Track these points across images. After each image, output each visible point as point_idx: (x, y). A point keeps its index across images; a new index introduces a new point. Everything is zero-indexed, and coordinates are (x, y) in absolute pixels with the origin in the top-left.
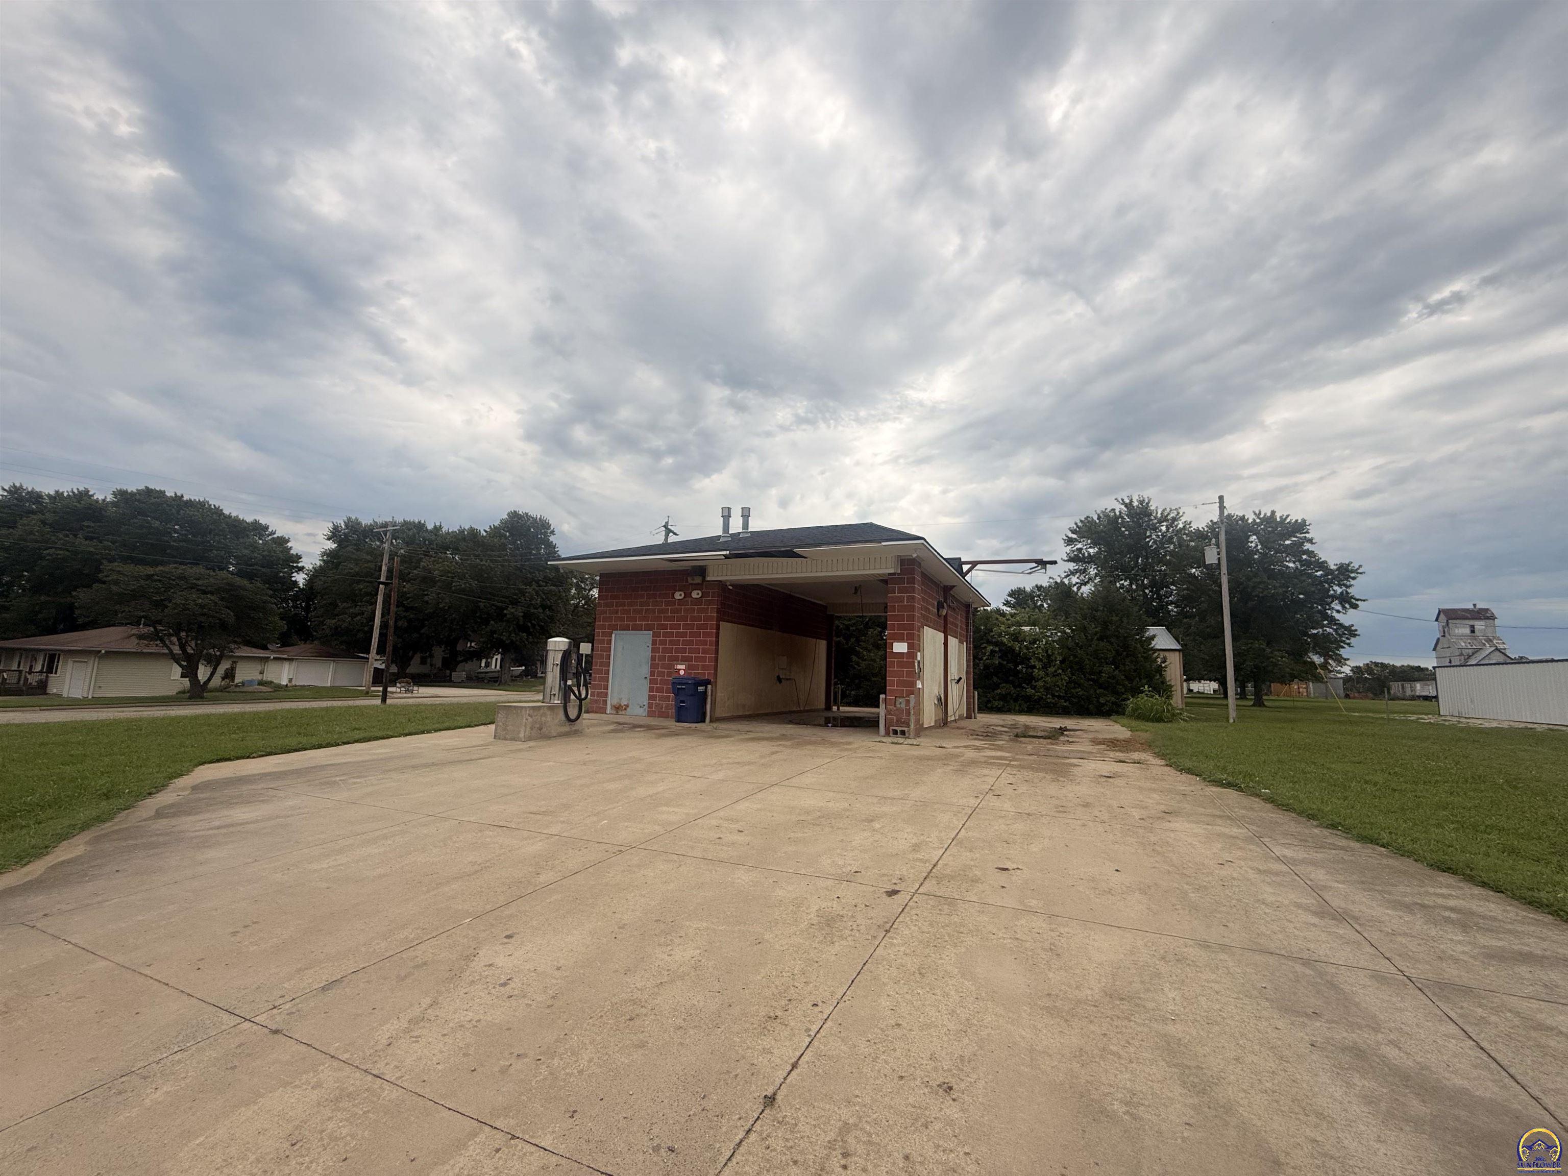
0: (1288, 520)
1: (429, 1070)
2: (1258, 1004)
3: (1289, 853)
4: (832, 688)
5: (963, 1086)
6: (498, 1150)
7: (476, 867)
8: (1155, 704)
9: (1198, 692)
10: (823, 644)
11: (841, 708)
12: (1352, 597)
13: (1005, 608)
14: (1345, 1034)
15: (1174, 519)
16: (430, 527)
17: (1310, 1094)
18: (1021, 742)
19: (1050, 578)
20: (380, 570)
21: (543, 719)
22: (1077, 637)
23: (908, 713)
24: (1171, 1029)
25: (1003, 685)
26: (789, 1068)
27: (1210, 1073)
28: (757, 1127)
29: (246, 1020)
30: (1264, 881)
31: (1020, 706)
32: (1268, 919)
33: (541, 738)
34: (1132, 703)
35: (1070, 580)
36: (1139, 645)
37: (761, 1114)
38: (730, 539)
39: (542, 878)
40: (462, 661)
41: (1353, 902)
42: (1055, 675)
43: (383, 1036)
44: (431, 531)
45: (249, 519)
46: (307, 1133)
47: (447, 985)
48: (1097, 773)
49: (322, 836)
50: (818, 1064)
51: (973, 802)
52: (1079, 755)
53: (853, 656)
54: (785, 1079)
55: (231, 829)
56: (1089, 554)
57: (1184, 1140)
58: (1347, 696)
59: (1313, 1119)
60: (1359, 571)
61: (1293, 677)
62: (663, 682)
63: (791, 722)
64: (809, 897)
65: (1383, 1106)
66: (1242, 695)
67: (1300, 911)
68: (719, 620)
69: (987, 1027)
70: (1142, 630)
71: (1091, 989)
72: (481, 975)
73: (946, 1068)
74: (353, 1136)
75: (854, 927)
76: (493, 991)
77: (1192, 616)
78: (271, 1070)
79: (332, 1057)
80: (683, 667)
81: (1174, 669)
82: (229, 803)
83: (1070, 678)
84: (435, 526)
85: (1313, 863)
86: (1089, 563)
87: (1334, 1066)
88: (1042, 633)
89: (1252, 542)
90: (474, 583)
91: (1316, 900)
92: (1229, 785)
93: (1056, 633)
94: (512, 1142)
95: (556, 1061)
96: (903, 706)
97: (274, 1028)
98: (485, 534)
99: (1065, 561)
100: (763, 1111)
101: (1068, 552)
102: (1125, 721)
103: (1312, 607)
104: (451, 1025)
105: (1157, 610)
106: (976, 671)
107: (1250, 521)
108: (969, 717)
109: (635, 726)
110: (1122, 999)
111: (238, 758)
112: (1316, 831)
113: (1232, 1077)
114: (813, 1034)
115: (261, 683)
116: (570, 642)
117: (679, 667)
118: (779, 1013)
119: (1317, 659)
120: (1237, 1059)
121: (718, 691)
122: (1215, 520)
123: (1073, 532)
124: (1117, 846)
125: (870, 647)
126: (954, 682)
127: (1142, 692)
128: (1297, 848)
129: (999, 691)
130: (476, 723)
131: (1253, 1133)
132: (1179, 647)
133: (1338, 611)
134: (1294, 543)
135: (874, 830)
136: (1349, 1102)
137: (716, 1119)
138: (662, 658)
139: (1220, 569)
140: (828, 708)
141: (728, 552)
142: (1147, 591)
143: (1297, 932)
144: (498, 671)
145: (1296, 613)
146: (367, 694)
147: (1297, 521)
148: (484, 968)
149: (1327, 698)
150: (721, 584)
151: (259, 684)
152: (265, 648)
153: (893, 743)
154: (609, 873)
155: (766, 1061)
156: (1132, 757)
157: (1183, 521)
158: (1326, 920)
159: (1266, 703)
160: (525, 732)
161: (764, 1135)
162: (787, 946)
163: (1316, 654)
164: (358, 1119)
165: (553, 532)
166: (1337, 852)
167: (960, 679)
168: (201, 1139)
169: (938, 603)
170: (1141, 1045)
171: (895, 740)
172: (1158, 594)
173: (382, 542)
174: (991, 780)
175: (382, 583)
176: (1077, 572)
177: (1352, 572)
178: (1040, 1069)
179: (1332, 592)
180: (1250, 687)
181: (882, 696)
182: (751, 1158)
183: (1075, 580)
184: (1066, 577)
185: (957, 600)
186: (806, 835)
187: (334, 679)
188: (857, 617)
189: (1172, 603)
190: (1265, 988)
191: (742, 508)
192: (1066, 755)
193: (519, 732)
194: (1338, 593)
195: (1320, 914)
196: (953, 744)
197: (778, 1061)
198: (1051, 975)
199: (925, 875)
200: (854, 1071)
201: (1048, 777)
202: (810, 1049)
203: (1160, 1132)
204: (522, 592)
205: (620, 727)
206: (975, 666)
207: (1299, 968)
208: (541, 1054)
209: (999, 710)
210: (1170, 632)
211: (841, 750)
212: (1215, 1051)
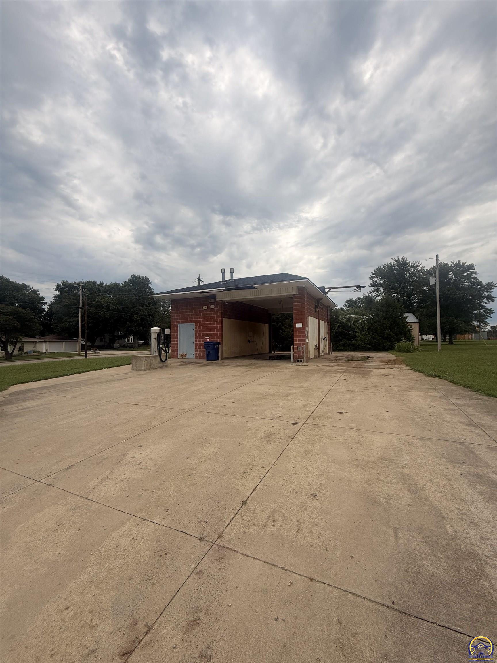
0: (466, 264)
1: (110, 497)
2: (441, 460)
3: (458, 402)
4: (272, 344)
5: (321, 494)
6: (138, 525)
7: (126, 421)
8: (407, 345)
9: (426, 340)
10: (267, 326)
11: (276, 352)
12: (492, 297)
13: (344, 308)
14: (475, 470)
15: (417, 266)
16: (98, 283)
17: (459, 492)
18: (350, 363)
19: (363, 294)
20: (79, 303)
21: (151, 361)
22: (375, 318)
23: (303, 352)
24: (405, 470)
25: (343, 340)
26: (252, 490)
27: (419, 486)
28: (240, 512)
29: (37, 481)
30: (447, 413)
31: (351, 348)
32: (448, 428)
33: (151, 369)
34: (397, 345)
35: (372, 294)
36: (401, 321)
37: (241, 508)
38: (225, 282)
39: (153, 424)
40: (117, 340)
41: (483, 420)
42: (365, 335)
43: (91, 485)
44: (99, 285)
45: (21, 283)
46: (64, 521)
47: (116, 465)
48: (382, 374)
49: (63, 411)
50: (264, 488)
51: (329, 387)
52: (374, 367)
53: (280, 331)
54: (251, 495)
55: (27, 410)
56: (380, 283)
57: (407, 511)
58: (488, 339)
59: (459, 501)
60: (496, 285)
61: (466, 332)
62: (200, 344)
63: (254, 359)
64: (261, 427)
65: (488, 496)
66: (444, 340)
67: (461, 424)
68: (222, 317)
69: (331, 473)
70: (402, 314)
71: (374, 457)
72: (129, 461)
73: (314, 488)
74: (82, 522)
75: (279, 437)
76: (135, 467)
77: (424, 308)
78: (48, 499)
79: (72, 493)
80: (208, 338)
81: (415, 330)
82: (24, 400)
83: (372, 336)
84: (101, 283)
85: (468, 405)
86: (380, 287)
87: (469, 482)
88: (360, 317)
89: (450, 275)
90: (119, 307)
91: (468, 419)
92: (436, 376)
93: (366, 317)
94: (144, 521)
95: (160, 492)
96: (301, 350)
97: (48, 484)
98: (122, 285)
99: (370, 286)
100: (242, 506)
101: (371, 283)
102: (394, 352)
103: (475, 302)
104: (118, 480)
105: (409, 305)
106: (332, 334)
107: (450, 266)
108: (329, 353)
109: (190, 363)
110: (386, 460)
111: (27, 382)
112: (470, 393)
113: (428, 487)
114: (262, 478)
115: (35, 352)
116: (160, 329)
117: (207, 338)
118: (249, 471)
119: (476, 324)
120: (431, 481)
121: (223, 347)
122: (435, 266)
123: (373, 274)
124: (387, 402)
125: (287, 326)
126: (322, 339)
127: (402, 340)
128: (461, 400)
129: (342, 342)
130: (124, 364)
131: (435, 507)
132: (418, 321)
133: (486, 303)
134: (468, 275)
135: (288, 400)
136: (474, 494)
137: (223, 510)
138: (199, 334)
139: (436, 287)
140: (270, 352)
141: (225, 288)
142: (405, 298)
143: (459, 432)
144: (133, 343)
145: (468, 305)
146: (79, 355)
147: (470, 264)
148: (131, 459)
149: (480, 340)
150: (223, 302)
151: (34, 353)
152: (34, 337)
153: (297, 365)
154: (180, 420)
155: (243, 489)
156: (396, 367)
157: (421, 267)
158: (471, 427)
159: (454, 343)
160: (144, 367)
161: (242, 515)
162: (252, 446)
163: (476, 321)
164: (84, 515)
165: (151, 283)
166: (478, 400)
167: (325, 338)
168: (23, 525)
169: (315, 306)
170: (392, 477)
171: (298, 364)
172: (409, 299)
173: (79, 291)
174: (337, 378)
175: (80, 308)
176: (375, 291)
177: (493, 286)
178: (352, 487)
179: (484, 295)
180: (447, 337)
181: (292, 346)
182: (237, 524)
183: (374, 294)
184: (370, 293)
185: (323, 305)
186: (260, 403)
187: (65, 349)
188: (282, 314)
189: (415, 303)
190: (444, 454)
191: (230, 269)
192: (369, 367)
193: (142, 367)
194: (486, 295)
195: (469, 425)
196: (321, 365)
197: (248, 488)
198: (358, 452)
199: (308, 416)
200: (278, 490)
201: (361, 376)
202: (261, 483)
203: (398, 508)
204: (140, 310)
205: (184, 363)
206: (332, 332)
207: (458, 446)
208: (154, 489)
209: (342, 350)
210: (414, 315)
211: (275, 369)
212: (422, 478)
